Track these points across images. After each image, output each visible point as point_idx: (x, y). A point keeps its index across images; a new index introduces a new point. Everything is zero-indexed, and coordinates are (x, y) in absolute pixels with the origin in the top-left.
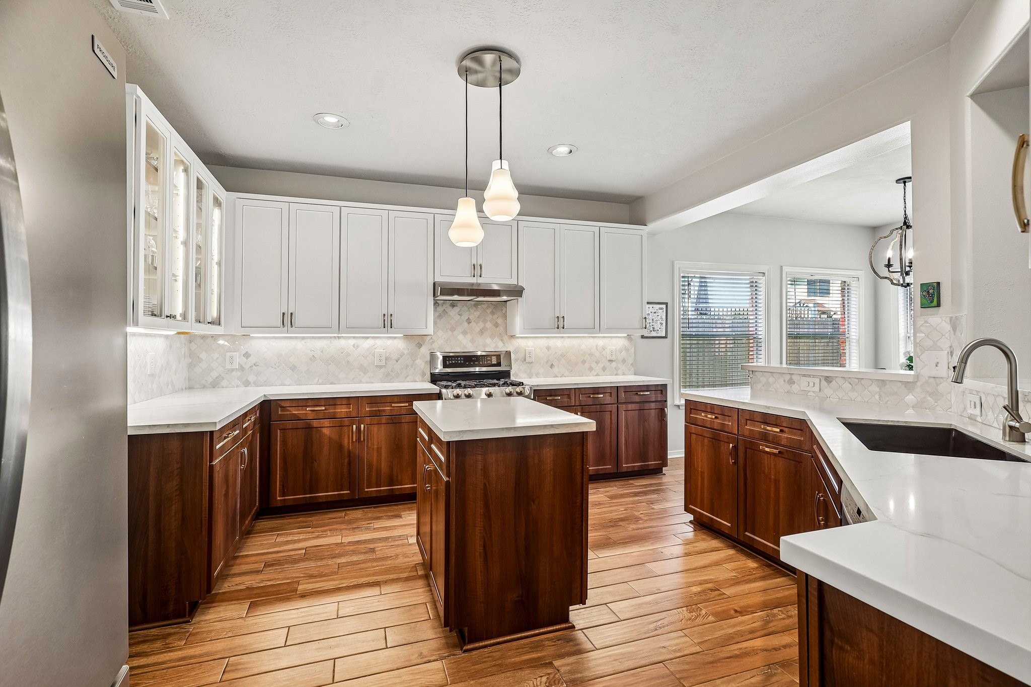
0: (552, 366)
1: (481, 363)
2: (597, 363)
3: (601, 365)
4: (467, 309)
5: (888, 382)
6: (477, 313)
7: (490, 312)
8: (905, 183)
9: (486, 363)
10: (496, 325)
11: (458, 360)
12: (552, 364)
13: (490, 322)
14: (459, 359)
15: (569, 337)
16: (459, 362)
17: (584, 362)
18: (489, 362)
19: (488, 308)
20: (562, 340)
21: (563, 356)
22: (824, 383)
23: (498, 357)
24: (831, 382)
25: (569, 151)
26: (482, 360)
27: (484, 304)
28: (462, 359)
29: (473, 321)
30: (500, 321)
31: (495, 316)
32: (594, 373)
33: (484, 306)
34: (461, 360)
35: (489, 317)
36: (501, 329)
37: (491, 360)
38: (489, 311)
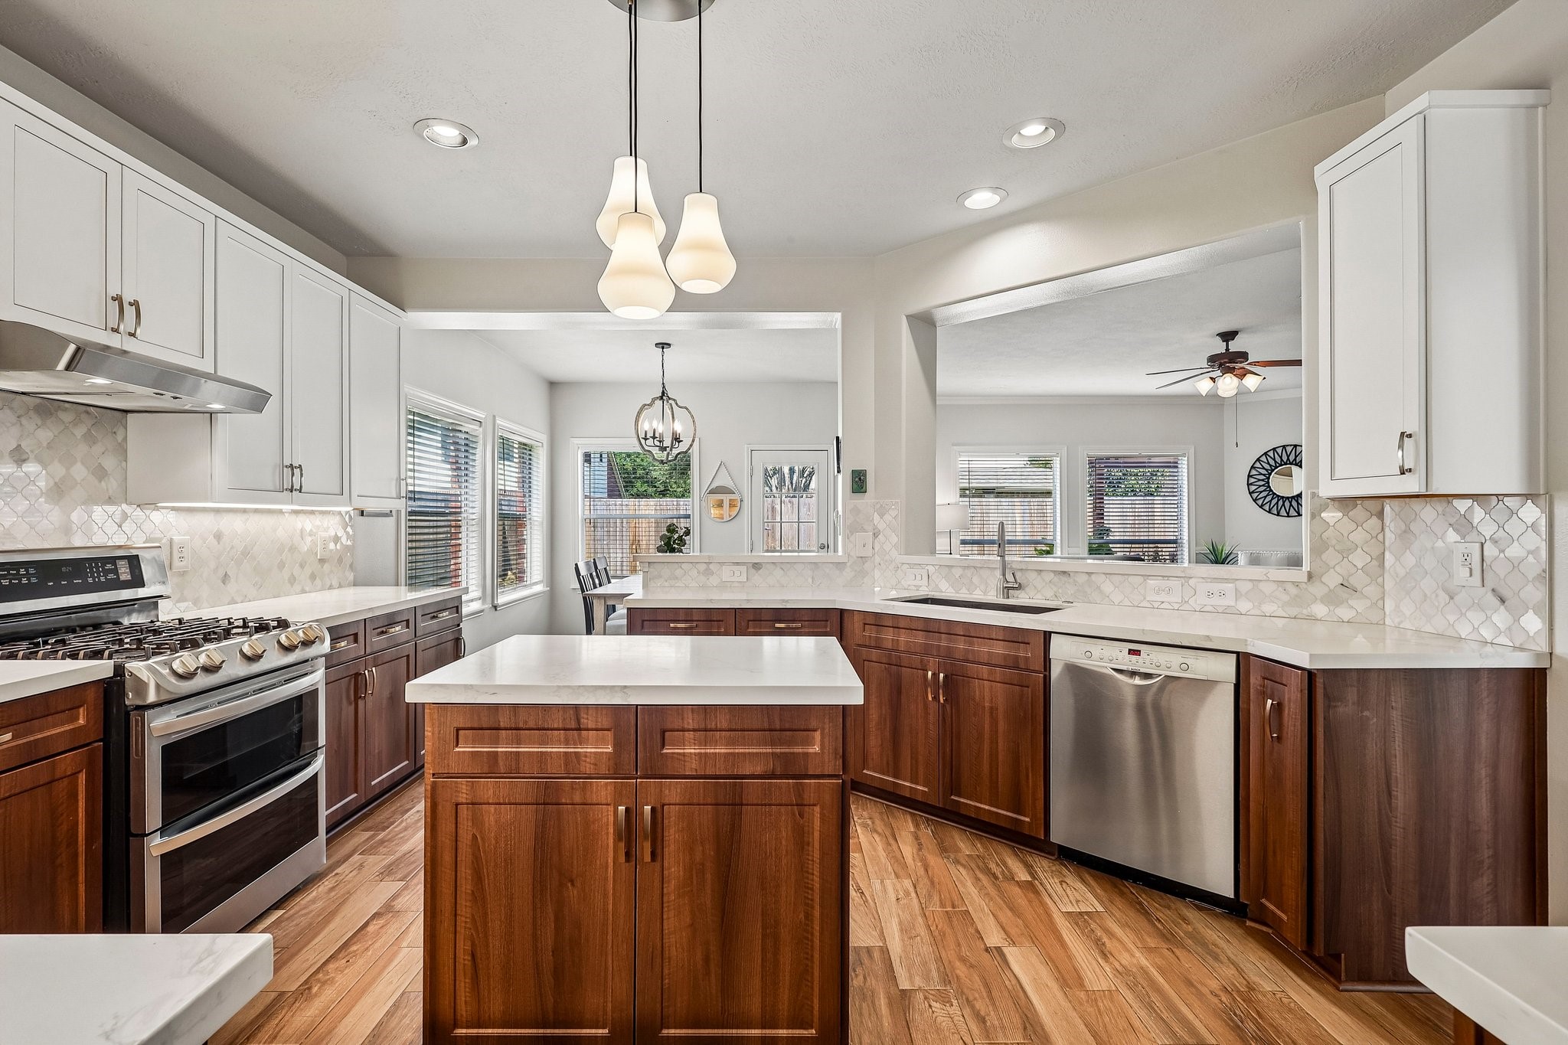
0: (225, 578)
1: (90, 580)
2: (302, 566)
3: (308, 571)
4: (14, 419)
5: (820, 565)
6: (45, 435)
7: (84, 436)
8: (663, 348)
9: (103, 579)
10: (101, 473)
11: (19, 576)
12: (226, 574)
13: (83, 463)
14: (22, 571)
15: (256, 511)
16: (24, 581)
17: (281, 565)
18: (111, 576)
19: (75, 425)
20: (245, 516)
21: (245, 553)
22: (752, 571)
23: (134, 561)
24: (760, 569)
25: (459, 139)
26: (92, 573)
27: (66, 410)
28: (32, 571)
29: (32, 456)
30: (109, 463)
31: (98, 449)
32: (297, 587)
33: (67, 417)
34: (28, 575)
35: (81, 450)
36: (112, 485)
37: (115, 571)
38: (80, 431)
